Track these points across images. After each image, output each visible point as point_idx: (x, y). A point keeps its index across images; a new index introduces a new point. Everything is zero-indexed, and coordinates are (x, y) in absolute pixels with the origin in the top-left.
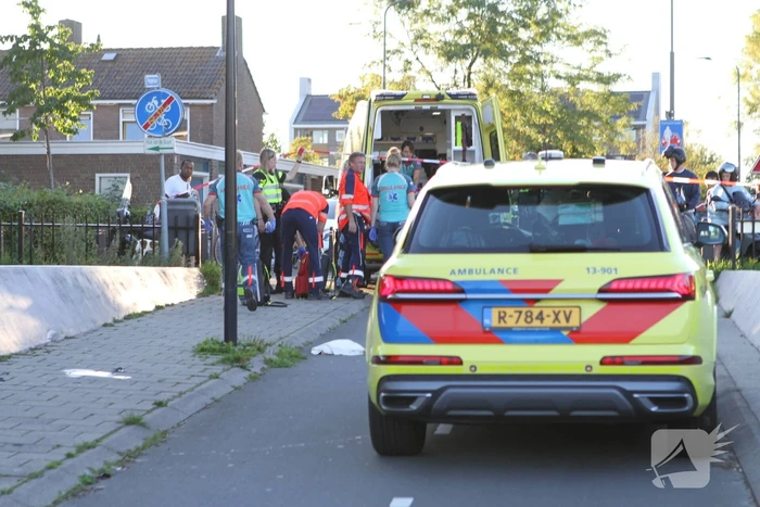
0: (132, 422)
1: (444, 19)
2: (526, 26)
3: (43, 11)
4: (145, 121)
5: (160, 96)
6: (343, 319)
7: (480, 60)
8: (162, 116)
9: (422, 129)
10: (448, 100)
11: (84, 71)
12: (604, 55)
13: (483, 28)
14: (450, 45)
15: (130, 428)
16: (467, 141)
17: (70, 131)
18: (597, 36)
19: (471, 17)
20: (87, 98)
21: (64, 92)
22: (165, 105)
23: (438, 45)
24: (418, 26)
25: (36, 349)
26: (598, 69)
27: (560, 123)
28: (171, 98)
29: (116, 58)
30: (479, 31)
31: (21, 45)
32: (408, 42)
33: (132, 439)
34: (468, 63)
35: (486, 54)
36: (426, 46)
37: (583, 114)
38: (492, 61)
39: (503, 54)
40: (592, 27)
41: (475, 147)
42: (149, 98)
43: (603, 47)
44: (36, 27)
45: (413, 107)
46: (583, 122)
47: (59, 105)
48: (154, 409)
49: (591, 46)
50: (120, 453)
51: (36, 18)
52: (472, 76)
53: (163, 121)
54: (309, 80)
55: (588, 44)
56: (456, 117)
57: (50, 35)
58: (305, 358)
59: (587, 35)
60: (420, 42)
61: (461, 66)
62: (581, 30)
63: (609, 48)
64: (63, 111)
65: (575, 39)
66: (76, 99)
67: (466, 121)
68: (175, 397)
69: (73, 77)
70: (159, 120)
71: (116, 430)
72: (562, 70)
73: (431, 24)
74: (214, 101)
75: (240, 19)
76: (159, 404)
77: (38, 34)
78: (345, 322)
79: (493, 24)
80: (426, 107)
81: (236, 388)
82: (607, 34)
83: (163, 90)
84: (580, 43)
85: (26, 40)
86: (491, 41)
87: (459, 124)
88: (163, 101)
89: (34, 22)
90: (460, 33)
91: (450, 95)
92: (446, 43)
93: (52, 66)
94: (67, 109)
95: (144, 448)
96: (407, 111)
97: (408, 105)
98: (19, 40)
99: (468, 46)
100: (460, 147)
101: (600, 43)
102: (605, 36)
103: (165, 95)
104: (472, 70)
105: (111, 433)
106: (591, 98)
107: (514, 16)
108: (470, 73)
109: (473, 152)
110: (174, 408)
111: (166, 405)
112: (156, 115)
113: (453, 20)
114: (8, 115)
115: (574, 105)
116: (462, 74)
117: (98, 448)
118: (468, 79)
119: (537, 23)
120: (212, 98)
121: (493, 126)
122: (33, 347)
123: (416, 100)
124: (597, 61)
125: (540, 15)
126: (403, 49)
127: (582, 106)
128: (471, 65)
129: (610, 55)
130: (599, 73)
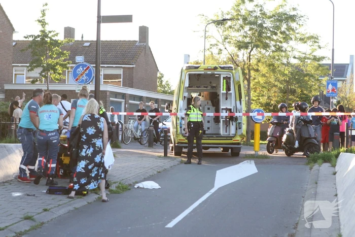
0: (28, 218)
1: (238, 30)
2: (276, 34)
3: (47, 24)
4: (76, 77)
5: (83, 66)
6: (159, 171)
8: (84, 75)
9: (211, 83)
10: (219, 69)
11: (65, 52)
12: (317, 47)
13: (256, 34)
14: (240, 42)
15: (25, 221)
16: (228, 89)
17: (58, 80)
18: (314, 39)
19: (251, 29)
20: (66, 64)
21: (55, 61)
22: (86, 70)
23: (235, 42)
24: (225, 33)
25: (5, 182)
26: (314, 54)
28: (89, 67)
29: (90, 45)
30: (255, 36)
31: (36, 39)
32: (221, 41)
33: (25, 226)
34: (249, 51)
35: (257, 46)
36: (229, 42)
37: (307, 75)
38: (260, 50)
39: (266, 46)
40: (312, 34)
41: (232, 91)
42: (78, 67)
43: (317, 44)
44: (43, 31)
45: (203, 72)
46: (307, 78)
47: (53, 68)
48: (42, 212)
50: (15, 233)
51: (43, 27)
52: (251, 57)
53: (85, 77)
54: (189, 56)
55: (310, 43)
56: (223, 77)
57: (50, 35)
58: (129, 189)
59: (309, 38)
60: (227, 41)
61: (246, 52)
62: (307, 36)
63: (319, 44)
64: (55, 70)
65: (303, 40)
66: (61, 65)
67: (227, 79)
68: (55, 207)
69: (60, 54)
70: (83, 77)
71: (18, 222)
72: (297, 54)
73: (232, 32)
75: (148, 28)
76: (45, 210)
77: (44, 34)
78: (160, 172)
80: (209, 72)
81: (89, 203)
82: (319, 38)
83: (85, 63)
84: (305, 42)
85: (39, 37)
86: (259, 41)
87: (225, 81)
88: (85, 68)
89: (43, 29)
90: (246, 37)
91: (220, 67)
92: (238, 42)
93: (51, 50)
94: (56, 70)
95: (29, 230)
96: (201, 74)
97: (200, 71)
98: (36, 37)
99: (249, 43)
100: (225, 92)
101: (315, 42)
102: (317, 39)
103: (86, 66)
104: (251, 54)
105: (15, 223)
106: (311, 68)
107: (271, 29)
108: (250, 56)
109: (231, 94)
110: (52, 212)
111: (48, 211)
112: (82, 74)
113: (243, 31)
114: (30, 72)
115: (303, 71)
116: (246, 56)
117: (5, 230)
118: (249, 58)
119: (281, 33)
120: (133, 65)
121: (239, 82)
122: (4, 181)
123: (205, 69)
124: (314, 50)
125: (283, 29)
126: (218, 44)
127: (306, 71)
128: (251, 51)
129: (320, 48)
130: (315, 56)
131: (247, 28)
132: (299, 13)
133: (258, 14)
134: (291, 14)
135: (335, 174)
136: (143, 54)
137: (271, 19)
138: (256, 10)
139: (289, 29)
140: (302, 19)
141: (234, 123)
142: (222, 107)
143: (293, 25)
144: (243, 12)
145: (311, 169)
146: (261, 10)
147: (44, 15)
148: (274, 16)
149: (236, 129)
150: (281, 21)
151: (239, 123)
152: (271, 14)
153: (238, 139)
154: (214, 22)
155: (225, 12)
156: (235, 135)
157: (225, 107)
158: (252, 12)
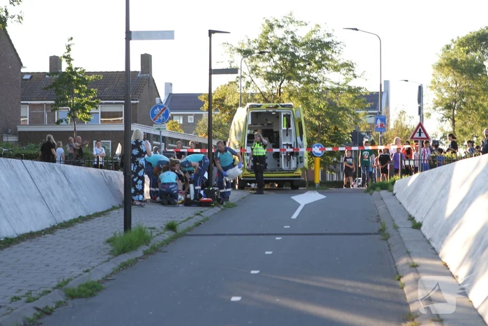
1: (267, 60)
2: (310, 64)
3: (73, 60)
4: (154, 117)
5: (160, 107)
7: (285, 81)
8: (161, 115)
9: (267, 120)
10: (280, 108)
11: (92, 90)
12: (352, 76)
14: (270, 74)
16: (288, 125)
17: (87, 120)
18: (348, 66)
19: (281, 59)
22: (163, 111)
23: (264, 73)
24: (253, 64)
26: (349, 84)
27: (327, 114)
28: (165, 108)
30: (285, 66)
32: (247, 72)
34: (279, 83)
35: (289, 78)
36: (258, 74)
37: (342, 109)
38: (292, 82)
39: (298, 78)
40: (346, 61)
41: (292, 128)
42: (156, 108)
43: (351, 73)
44: (70, 68)
45: (265, 111)
46: (341, 113)
49: (345, 72)
51: (69, 64)
52: (282, 90)
54: (171, 84)
55: (343, 71)
56: (284, 115)
57: (76, 72)
59: (343, 65)
60: (254, 72)
61: (276, 84)
62: (340, 63)
63: (355, 73)
65: (336, 69)
66: (89, 104)
67: (288, 117)
70: (160, 117)
72: (329, 85)
73: (260, 62)
74: (138, 102)
75: (151, 56)
77: (71, 71)
79: (292, 62)
80: (270, 111)
82: (354, 65)
84: (339, 71)
86: (291, 72)
87: (285, 118)
88: (162, 109)
89: (69, 66)
90: (275, 67)
91: (281, 105)
92: (268, 73)
94: (85, 109)
96: (262, 112)
97: (262, 109)
99: (280, 74)
100: (285, 128)
101: (350, 70)
102: (352, 66)
104: (282, 87)
106: (345, 100)
107: (304, 58)
108: (280, 89)
109: (291, 130)
113: (272, 60)
115: (336, 104)
116: (276, 89)
118: (279, 91)
119: (316, 62)
120: (136, 100)
121: (300, 119)
123: (267, 108)
124: (348, 80)
125: (317, 58)
126: (245, 76)
127: (340, 104)
128: (281, 84)
129: (355, 77)
130: (349, 87)
131: (276, 57)
132: (335, 39)
133: (289, 41)
134: (326, 41)
135: (394, 195)
136: (146, 87)
137: (303, 47)
138: (286, 36)
139: (325, 57)
140: (338, 46)
141: (295, 158)
142: (283, 143)
143: (328, 52)
144: (273, 40)
145: (371, 194)
146: (292, 37)
147: (69, 50)
148: (306, 43)
149: (297, 163)
150: (314, 49)
151: (301, 158)
152: (304, 41)
153: (299, 172)
154: (240, 51)
155: (252, 39)
156: (296, 169)
157: (285, 143)
158: (282, 39)
